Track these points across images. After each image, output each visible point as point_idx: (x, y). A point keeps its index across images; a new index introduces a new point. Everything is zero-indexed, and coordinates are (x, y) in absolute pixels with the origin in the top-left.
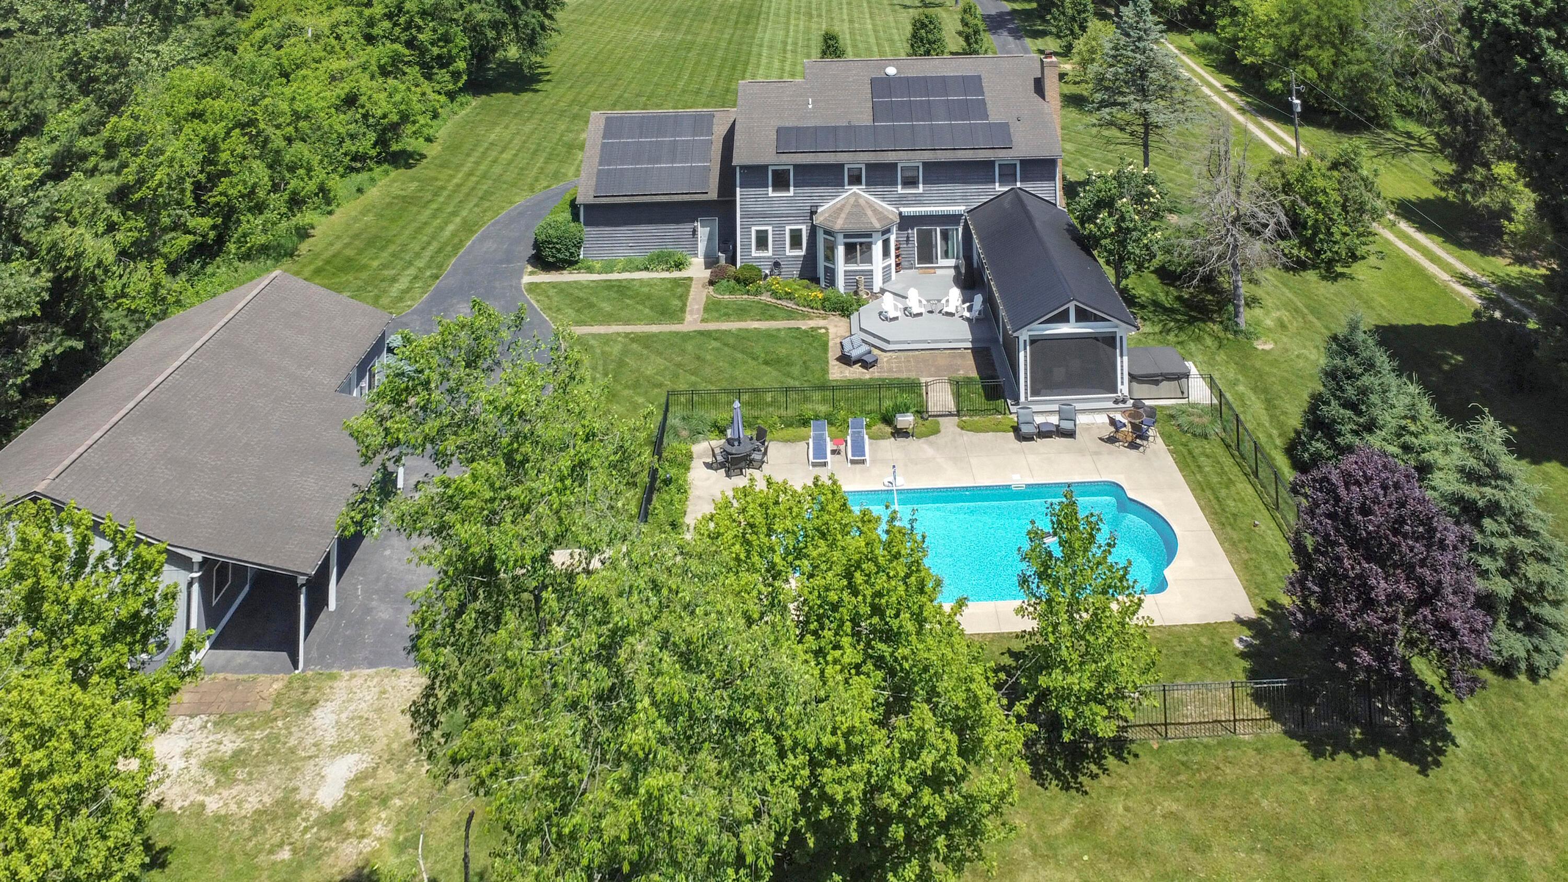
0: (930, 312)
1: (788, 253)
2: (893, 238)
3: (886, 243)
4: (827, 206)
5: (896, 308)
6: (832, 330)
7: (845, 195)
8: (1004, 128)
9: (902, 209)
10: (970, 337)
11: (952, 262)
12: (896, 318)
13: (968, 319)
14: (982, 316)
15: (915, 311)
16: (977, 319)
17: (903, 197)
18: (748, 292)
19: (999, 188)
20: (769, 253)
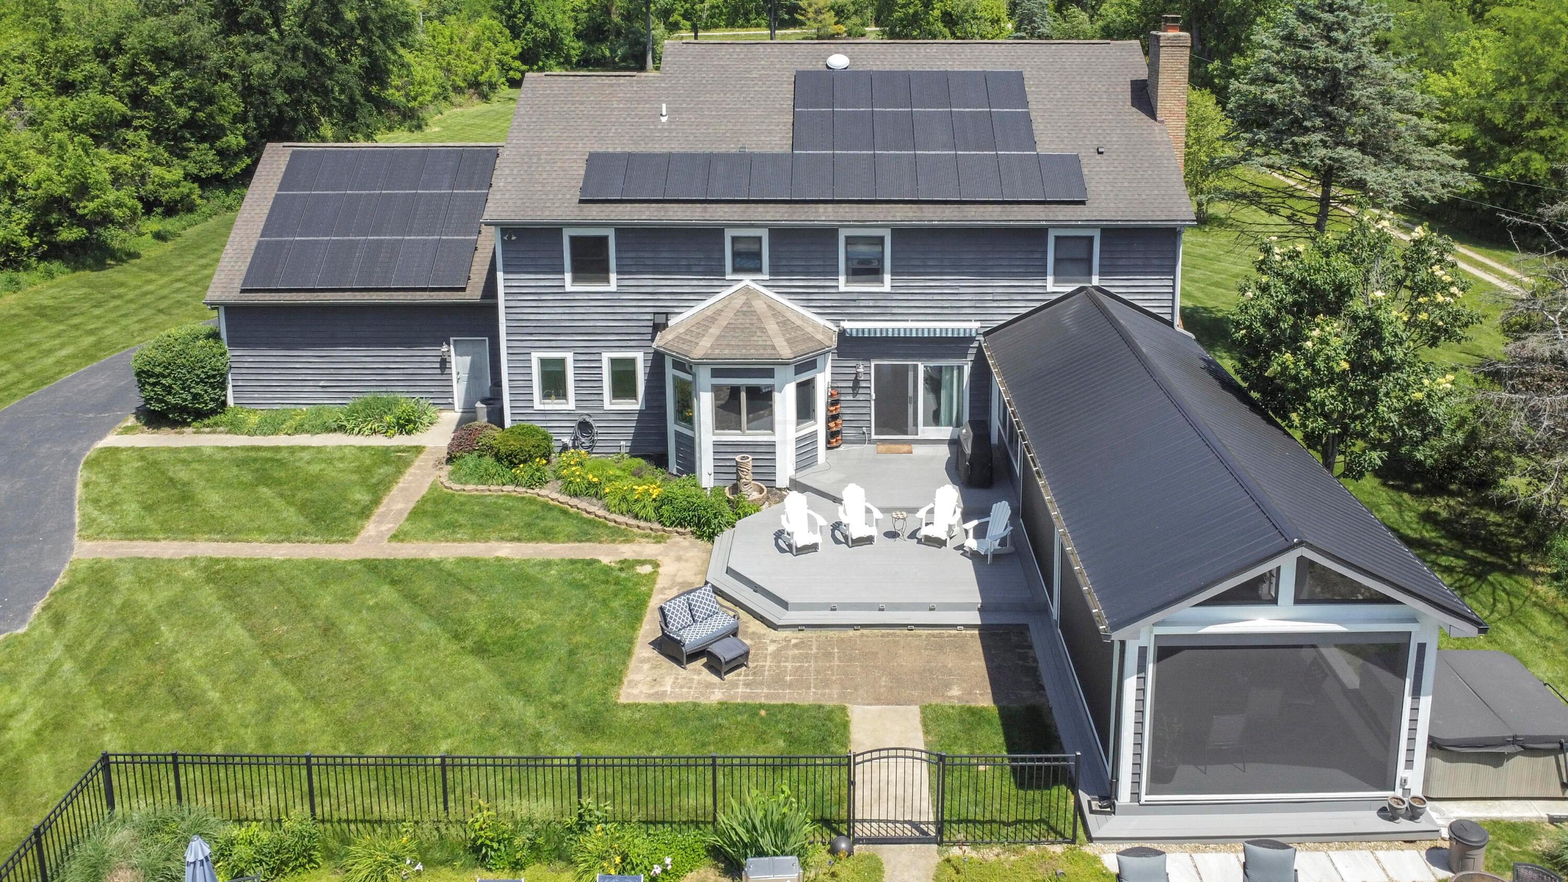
0: (892, 535)
1: (607, 406)
2: (823, 381)
3: (805, 392)
4: (688, 313)
5: (812, 522)
6: (668, 568)
7: (726, 292)
8: (1071, 164)
9: (847, 325)
10: (977, 599)
11: (945, 432)
12: (813, 547)
13: (974, 556)
14: (1009, 548)
15: (855, 533)
16: (996, 556)
17: (850, 300)
18: (515, 481)
19: (1053, 287)
20: (570, 404)
